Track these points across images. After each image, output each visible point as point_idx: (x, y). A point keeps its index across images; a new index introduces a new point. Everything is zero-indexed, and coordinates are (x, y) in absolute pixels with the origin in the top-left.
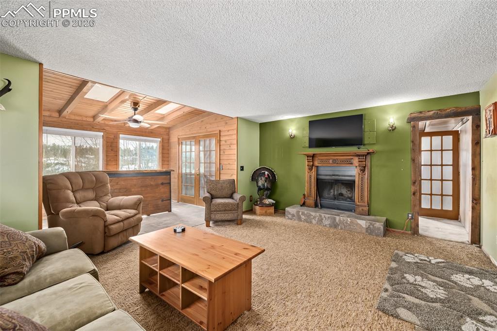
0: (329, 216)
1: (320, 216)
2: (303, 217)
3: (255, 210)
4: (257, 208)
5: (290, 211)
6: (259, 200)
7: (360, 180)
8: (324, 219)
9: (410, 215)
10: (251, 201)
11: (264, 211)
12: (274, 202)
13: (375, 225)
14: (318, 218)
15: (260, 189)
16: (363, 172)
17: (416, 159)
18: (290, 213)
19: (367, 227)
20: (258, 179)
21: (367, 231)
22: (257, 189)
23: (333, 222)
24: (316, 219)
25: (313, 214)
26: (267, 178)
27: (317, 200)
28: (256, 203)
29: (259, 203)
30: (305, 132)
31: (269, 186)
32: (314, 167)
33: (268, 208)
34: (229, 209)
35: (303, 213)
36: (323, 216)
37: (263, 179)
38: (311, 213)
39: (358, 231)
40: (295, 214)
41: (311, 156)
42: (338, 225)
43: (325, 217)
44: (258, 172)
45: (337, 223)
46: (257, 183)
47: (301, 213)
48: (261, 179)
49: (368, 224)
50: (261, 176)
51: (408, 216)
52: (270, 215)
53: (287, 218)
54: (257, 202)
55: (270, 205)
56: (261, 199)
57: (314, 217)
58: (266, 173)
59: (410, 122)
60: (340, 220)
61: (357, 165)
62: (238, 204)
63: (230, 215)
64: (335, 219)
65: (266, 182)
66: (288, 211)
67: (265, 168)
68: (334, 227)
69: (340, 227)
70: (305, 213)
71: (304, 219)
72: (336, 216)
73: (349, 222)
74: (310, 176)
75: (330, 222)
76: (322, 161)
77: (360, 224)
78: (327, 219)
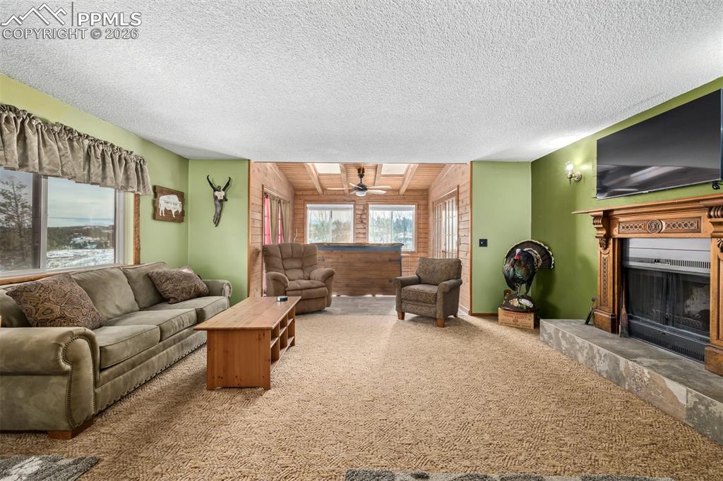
0: (607, 352)
1: (591, 348)
2: (565, 343)
8: (598, 356)
12: (531, 305)
13: (713, 408)
14: (587, 351)
18: (545, 330)
19: (689, 405)
21: (690, 417)
23: (615, 369)
24: (585, 354)
25: (579, 341)
26: (515, 260)
32: (611, 241)
33: (519, 315)
34: (421, 299)
35: (563, 336)
36: (595, 351)
37: (512, 261)
38: (576, 338)
39: (666, 409)
40: (553, 336)
42: (624, 378)
43: (599, 353)
45: (621, 373)
48: (509, 262)
49: (692, 399)
50: (511, 257)
53: (542, 338)
55: (523, 310)
57: (581, 348)
60: (627, 368)
62: (436, 294)
63: (424, 308)
64: (617, 362)
65: (513, 266)
68: (616, 382)
69: (628, 385)
70: (568, 336)
71: (567, 349)
72: (618, 357)
73: (646, 379)
74: (605, 260)
75: (607, 368)
76: (627, 227)
77: (671, 392)
78: (603, 358)
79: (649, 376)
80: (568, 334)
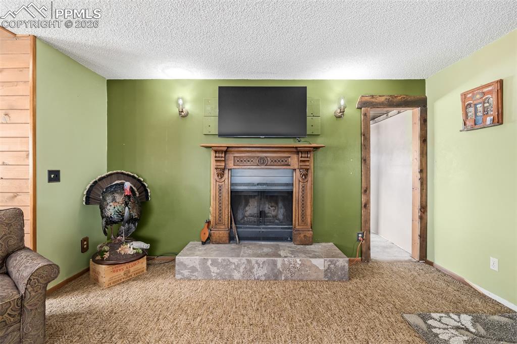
0: (265, 259)
1: (249, 262)
2: (214, 270)
3: (97, 273)
4: (103, 269)
5: (186, 263)
6: (107, 248)
7: (300, 190)
8: (256, 266)
9: (360, 235)
10: (84, 250)
11: (122, 273)
12: (146, 246)
13: (338, 263)
14: (244, 266)
15: (109, 222)
16: (305, 178)
17: (367, 159)
18: (185, 266)
19: (326, 268)
20: (104, 199)
21: (326, 275)
22: (100, 222)
23: (273, 270)
24: (242, 270)
25: (235, 260)
26: (129, 197)
27: (231, 227)
28: (98, 258)
29: (107, 255)
30: (209, 108)
31: (135, 214)
32: (226, 171)
35: (214, 263)
36: (254, 262)
37: (119, 198)
38: (231, 259)
39: (312, 278)
40: (198, 267)
41: (222, 152)
42: (281, 273)
43: (257, 263)
44: (105, 185)
45: (279, 270)
46: (102, 209)
47: (209, 262)
48: (114, 200)
49: (327, 264)
50: (112, 193)
51: (359, 237)
52: (138, 277)
53: (178, 276)
54: (102, 253)
55: (137, 257)
56: (114, 246)
57: (237, 267)
58: (128, 185)
59: (361, 108)
60: (283, 264)
61: (296, 167)
62: (22, 297)
64: (275, 264)
65: (126, 204)
66: (182, 263)
67: (122, 173)
68: (274, 279)
69: (284, 276)
70: (220, 261)
71: (218, 274)
72: (276, 259)
73: (298, 266)
74: (220, 187)
75: (266, 272)
76: (241, 161)
77: (315, 266)
78: (261, 266)
79: (300, 263)
80: (220, 259)
